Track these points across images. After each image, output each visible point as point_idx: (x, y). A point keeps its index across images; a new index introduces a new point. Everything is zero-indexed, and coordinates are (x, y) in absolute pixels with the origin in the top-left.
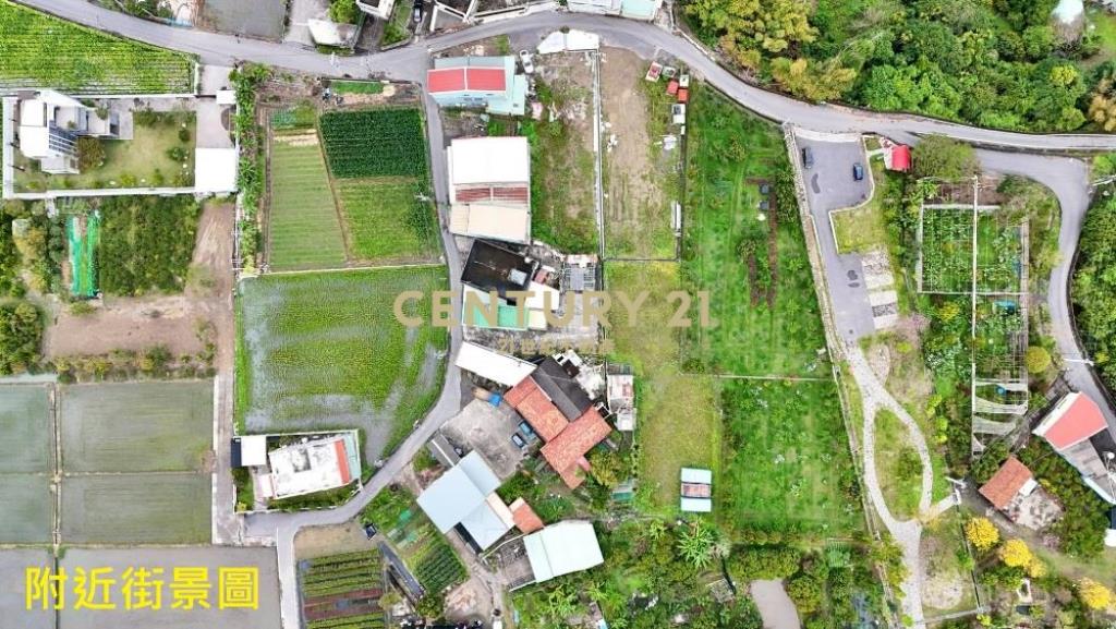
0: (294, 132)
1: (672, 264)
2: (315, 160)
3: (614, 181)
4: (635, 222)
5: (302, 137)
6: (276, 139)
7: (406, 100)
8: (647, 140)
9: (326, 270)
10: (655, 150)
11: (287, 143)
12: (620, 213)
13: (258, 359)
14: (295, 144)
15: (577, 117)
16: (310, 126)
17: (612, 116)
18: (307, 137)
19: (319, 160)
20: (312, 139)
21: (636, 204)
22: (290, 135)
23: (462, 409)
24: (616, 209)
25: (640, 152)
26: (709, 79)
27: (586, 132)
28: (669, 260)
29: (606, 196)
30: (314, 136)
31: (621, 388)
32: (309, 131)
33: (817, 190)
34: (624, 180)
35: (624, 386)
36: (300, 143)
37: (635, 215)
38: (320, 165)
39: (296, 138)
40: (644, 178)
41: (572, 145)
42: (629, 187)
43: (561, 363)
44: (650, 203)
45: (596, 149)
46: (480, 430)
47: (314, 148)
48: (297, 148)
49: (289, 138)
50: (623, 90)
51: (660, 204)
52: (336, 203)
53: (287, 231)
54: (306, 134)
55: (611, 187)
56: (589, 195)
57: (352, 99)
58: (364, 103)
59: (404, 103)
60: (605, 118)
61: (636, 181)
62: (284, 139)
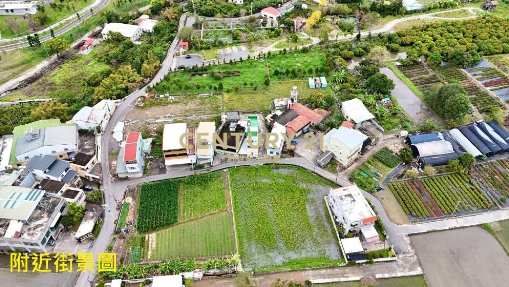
0: (146, 247)
1: (225, 95)
2: (165, 234)
3: (187, 114)
4: (206, 107)
5: (150, 243)
6: (149, 257)
7: (136, 191)
8: (170, 106)
9: (234, 222)
10: (174, 102)
11: (153, 251)
13: (293, 256)
14: (154, 246)
15: (155, 127)
16: (143, 239)
18: (150, 239)
19: (165, 232)
20: (152, 238)
21: (199, 107)
22: (148, 249)
25: (175, 107)
28: (223, 96)
30: (150, 235)
32: (147, 238)
34: (187, 111)
36: (154, 243)
37: (203, 107)
38: (169, 231)
39: (150, 246)
40: (186, 106)
42: (190, 110)
44: (198, 103)
47: (157, 236)
48: (157, 244)
49: (150, 249)
50: (146, 114)
51: (198, 100)
52: (192, 220)
53: (210, 246)
54: (148, 240)
57: (130, 218)
58: (134, 212)
59: (137, 193)
61: (188, 108)
62: (150, 252)
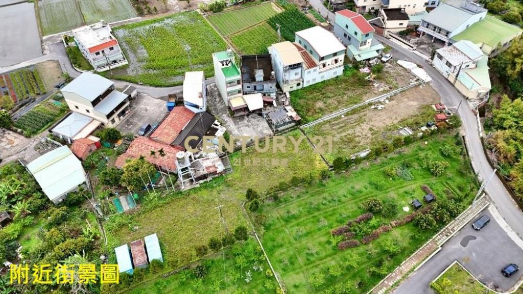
0: (280, 6)
1: (324, 165)
3: (355, 116)
4: (338, 136)
6: (272, 3)
8: (396, 121)
10: (395, 127)
12: (338, 127)
13: (156, 25)
14: (274, 8)
15: (378, 87)
16: (286, 9)
17: (394, 102)
18: (280, 9)
19: (272, 15)
20: (280, 11)
21: (350, 132)
23: (158, 99)
24: (338, 124)
25: (385, 122)
26: (467, 139)
27: (372, 94)
29: (343, 116)
30: (282, 11)
31: (211, 164)
32: (283, 9)
33: (464, 243)
34: (360, 121)
35: (214, 166)
37: (343, 134)
38: (269, 17)
39: (277, 7)
40: (371, 129)
41: (360, 91)
42: (358, 124)
43: (213, 126)
44: (357, 139)
45: (367, 102)
46: (146, 110)
47: (276, 12)
48: (272, 9)
50: (413, 100)
51: (361, 144)
52: (254, 25)
53: (229, 17)
55: (350, 117)
56: (336, 108)
57: (310, 16)
58: (311, 19)
60: (391, 99)
61: (365, 126)
62: (274, 5)
